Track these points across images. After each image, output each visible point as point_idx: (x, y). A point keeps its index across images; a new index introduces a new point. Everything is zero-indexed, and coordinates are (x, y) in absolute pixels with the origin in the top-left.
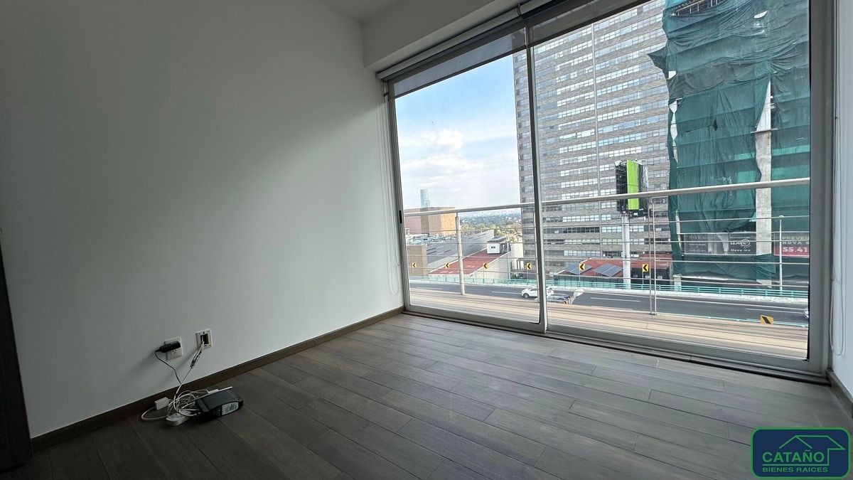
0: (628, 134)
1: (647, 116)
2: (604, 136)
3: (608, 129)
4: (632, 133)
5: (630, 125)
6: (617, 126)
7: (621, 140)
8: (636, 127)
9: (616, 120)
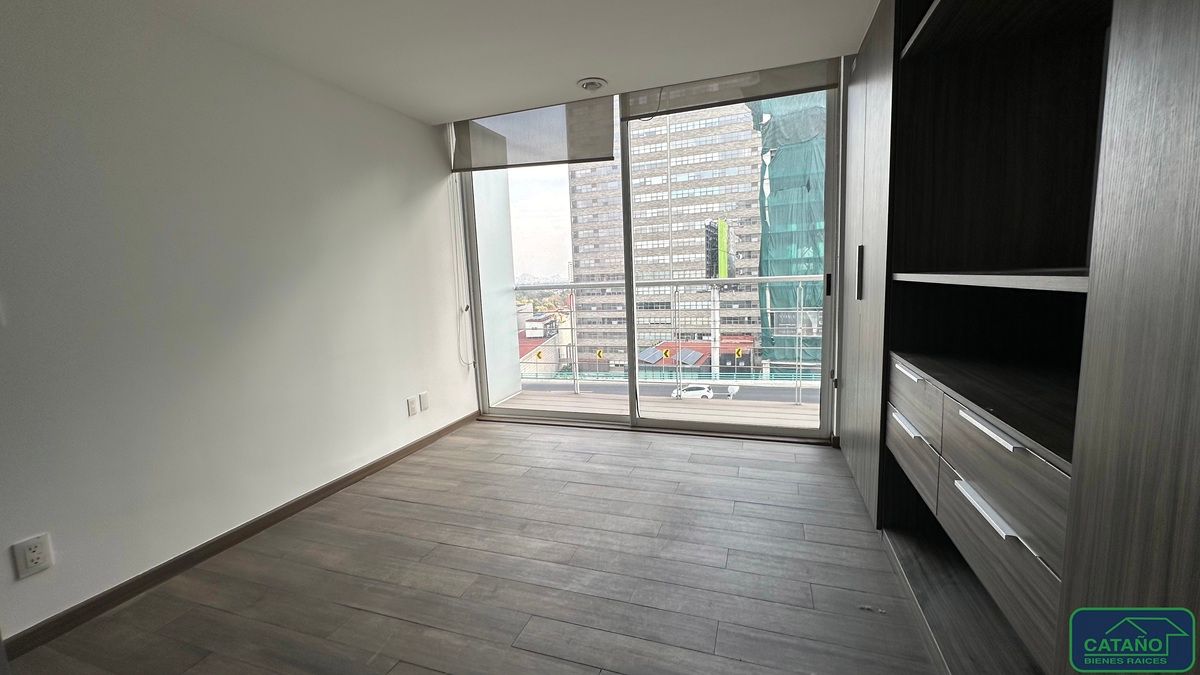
0: (705, 186)
1: (726, 167)
2: (677, 186)
3: (682, 178)
4: (710, 185)
5: (708, 175)
6: (693, 174)
7: (697, 192)
8: (714, 178)
9: (693, 167)
